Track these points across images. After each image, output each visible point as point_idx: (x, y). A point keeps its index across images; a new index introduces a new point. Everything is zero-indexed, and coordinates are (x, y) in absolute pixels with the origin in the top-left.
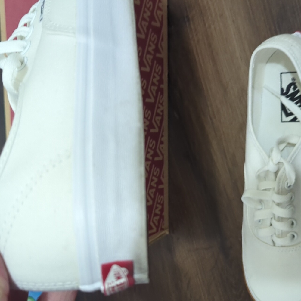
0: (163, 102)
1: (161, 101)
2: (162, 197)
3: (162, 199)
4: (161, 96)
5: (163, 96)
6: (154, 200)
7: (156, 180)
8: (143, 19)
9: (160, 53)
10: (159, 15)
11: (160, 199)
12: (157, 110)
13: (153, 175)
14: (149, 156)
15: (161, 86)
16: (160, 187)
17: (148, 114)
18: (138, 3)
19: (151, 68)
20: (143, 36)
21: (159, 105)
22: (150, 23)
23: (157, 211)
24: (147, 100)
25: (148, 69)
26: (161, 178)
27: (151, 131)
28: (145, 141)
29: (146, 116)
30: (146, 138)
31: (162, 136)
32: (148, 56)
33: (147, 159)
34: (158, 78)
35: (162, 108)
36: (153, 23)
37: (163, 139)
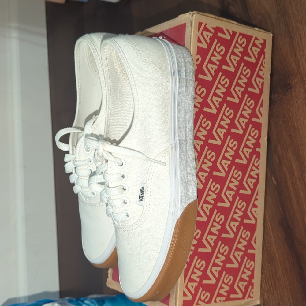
0: (259, 165)
1: (256, 165)
2: (252, 262)
4: (257, 159)
5: (259, 159)
6: (240, 264)
7: (245, 243)
8: (238, 84)
9: (258, 118)
10: (258, 82)
11: (250, 264)
12: (250, 172)
13: (241, 237)
14: (236, 216)
15: (258, 150)
16: (250, 251)
17: (238, 175)
18: (232, 69)
19: (245, 131)
20: (237, 100)
21: (254, 168)
22: (246, 89)
23: (244, 276)
24: (237, 161)
25: (241, 132)
26: (253, 242)
27: (241, 192)
28: (232, 200)
29: (235, 176)
30: (234, 197)
31: (256, 199)
32: (241, 120)
33: (233, 219)
34: (253, 141)
35: (257, 171)
36: (250, 89)
37: (256, 203)
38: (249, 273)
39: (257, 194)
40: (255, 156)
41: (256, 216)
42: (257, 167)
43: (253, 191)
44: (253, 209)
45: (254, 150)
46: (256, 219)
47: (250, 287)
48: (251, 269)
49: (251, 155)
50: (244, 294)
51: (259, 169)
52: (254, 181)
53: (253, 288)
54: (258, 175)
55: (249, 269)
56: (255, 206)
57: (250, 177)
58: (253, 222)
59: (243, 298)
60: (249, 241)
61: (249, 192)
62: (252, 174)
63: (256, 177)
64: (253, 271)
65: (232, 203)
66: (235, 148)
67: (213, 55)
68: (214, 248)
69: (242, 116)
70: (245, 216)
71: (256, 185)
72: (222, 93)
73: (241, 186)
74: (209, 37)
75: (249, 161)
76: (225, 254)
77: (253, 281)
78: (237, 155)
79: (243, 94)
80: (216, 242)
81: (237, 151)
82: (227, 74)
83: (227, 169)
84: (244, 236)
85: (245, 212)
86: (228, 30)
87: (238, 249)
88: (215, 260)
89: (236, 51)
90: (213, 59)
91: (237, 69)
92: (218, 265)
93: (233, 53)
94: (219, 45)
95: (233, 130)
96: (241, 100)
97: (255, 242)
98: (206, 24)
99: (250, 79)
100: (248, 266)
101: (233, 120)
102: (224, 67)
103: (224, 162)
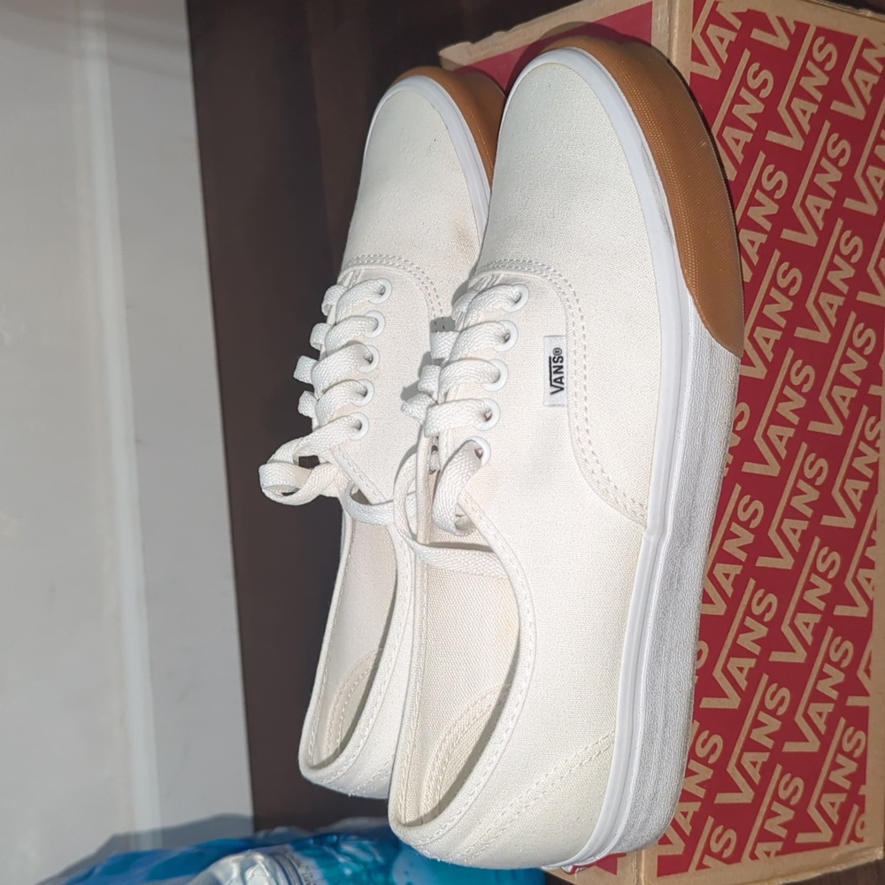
0: (878, 437)
1: (870, 436)
2: (860, 735)
3: (859, 742)
4: (872, 420)
5: (878, 420)
6: (825, 740)
7: (839, 677)
8: (814, 189)
9: (874, 291)
10: (873, 181)
11: (854, 741)
12: (852, 460)
13: (827, 659)
14: (812, 597)
15: (874, 390)
16: (853, 701)
17: (816, 469)
18: (796, 143)
19: (837, 332)
20: (810, 239)
21: (863, 447)
22: (838, 201)
23: (838, 778)
24: (815, 426)
25: (823, 336)
26: (861, 674)
27: (827, 520)
28: (801, 548)
29: (809, 474)
30: (806, 539)
31: (871, 542)
32: (826, 298)
33: (804, 607)
34: (862, 364)
35: (871, 456)
36: (850, 203)
37: (870, 553)
38: (851, 767)
39: (874, 527)
40: (865, 409)
41: (871, 595)
42: (872, 444)
43: (861, 517)
44: (864, 573)
45: (863, 389)
46: (870, 603)
47: (856, 808)
48: (858, 753)
49: (855, 406)
50: (838, 830)
51: (877, 450)
52: (863, 486)
53: (862, 811)
54: (874, 466)
55: (849, 755)
56: (867, 563)
57: (853, 474)
58: (861, 611)
59: (835, 842)
60: (851, 672)
61: (849, 521)
62: (859, 464)
63: (869, 473)
64: (862, 762)
65: (800, 557)
66: (806, 389)
67: (737, 99)
68: (746, 696)
69: (827, 287)
70: (839, 595)
71: (869, 498)
72: (768, 217)
73: (825, 505)
74: (726, 43)
75: (849, 425)
76: (781, 711)
77: (863, 790)
78: (812, 410)
79: (830, 218)
80: (754, 678)
81: (812, 397)
82: (781, 157)
83: (783, 454)
84: (835, 657)
85: (838, 583)
86: (781, 20)
87: (817, 697)
88: (750, 732)
89: (807, 83)
90: (739, 111)
91: (810, 139)
92: (759, 748)
93: (799, 92)
94: (755, 66)
95: (801, 333)
96: (824, 236)
97: (868, 672)
98: (716, 4)
99: (848, 171)
100: (847, 747)
101: (800, 300)
102: (773, 137)
103: (774, 431)
